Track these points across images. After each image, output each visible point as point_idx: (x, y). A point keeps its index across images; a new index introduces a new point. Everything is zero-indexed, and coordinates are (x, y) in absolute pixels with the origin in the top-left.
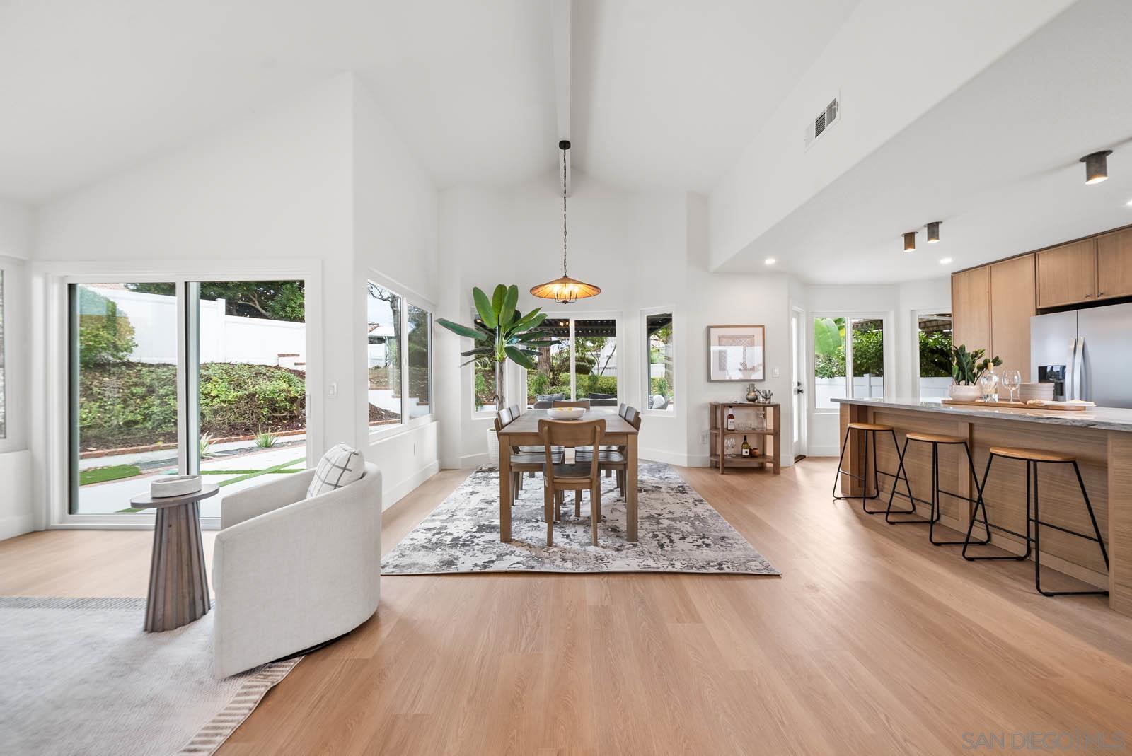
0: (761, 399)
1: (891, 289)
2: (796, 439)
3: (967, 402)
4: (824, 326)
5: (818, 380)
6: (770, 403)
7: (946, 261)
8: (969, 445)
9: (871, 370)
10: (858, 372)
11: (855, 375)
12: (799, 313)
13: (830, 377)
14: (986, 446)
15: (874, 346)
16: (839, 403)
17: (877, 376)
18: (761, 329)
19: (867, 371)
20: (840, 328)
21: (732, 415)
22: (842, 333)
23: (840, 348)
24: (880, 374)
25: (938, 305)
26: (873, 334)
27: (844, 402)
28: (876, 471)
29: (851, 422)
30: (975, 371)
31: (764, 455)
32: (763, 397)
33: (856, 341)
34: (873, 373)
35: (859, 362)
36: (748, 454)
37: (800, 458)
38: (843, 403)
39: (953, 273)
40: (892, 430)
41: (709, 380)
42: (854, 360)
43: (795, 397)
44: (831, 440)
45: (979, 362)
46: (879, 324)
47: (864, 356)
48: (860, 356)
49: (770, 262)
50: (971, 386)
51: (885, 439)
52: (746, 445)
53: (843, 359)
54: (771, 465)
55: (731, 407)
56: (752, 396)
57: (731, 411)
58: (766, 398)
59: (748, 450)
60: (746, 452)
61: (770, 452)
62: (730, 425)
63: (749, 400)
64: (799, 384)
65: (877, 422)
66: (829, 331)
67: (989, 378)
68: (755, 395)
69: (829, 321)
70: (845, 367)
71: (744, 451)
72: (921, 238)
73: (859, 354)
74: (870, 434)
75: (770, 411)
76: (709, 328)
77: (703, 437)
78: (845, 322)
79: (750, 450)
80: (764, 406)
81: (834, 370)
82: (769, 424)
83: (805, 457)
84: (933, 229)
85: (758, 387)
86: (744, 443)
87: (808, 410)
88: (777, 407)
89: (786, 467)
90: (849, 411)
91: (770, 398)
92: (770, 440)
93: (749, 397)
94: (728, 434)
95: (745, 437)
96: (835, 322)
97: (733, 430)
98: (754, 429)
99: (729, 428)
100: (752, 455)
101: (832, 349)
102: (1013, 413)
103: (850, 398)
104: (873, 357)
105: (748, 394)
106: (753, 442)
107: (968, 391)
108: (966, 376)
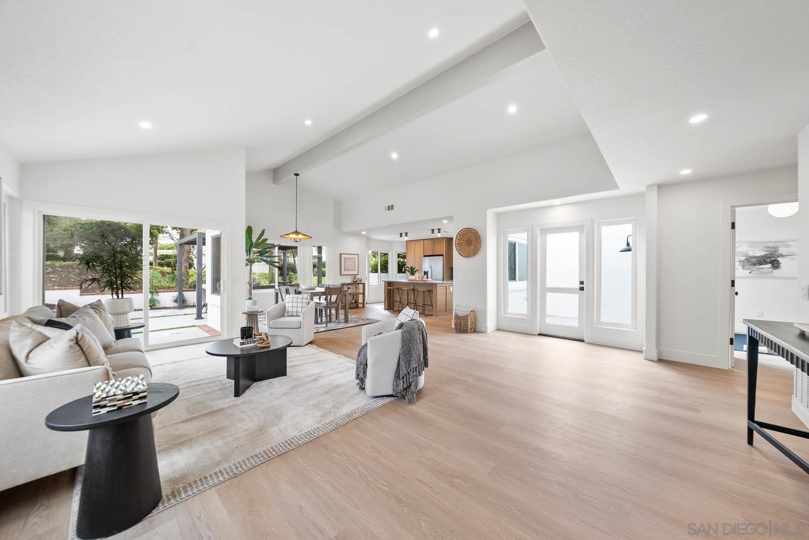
1: (390, 243)
3: (413, 280)
6: (361, 282)
8: (414, 290)
11: (382, 273)
13: (376, 273)
14: (417, 289)
15: (386, 262)
18: (357, 256)
21: (348, 288)
22: (378, 257)
24: (388, 271)
25: (402, 250)
26: (385, 257)
29: (388, 287)
30: (415, 272)
31: (359, 302)
32: (359, 281)
33: (381, 259)
34: (386, 271)
35: (382, 268)
36: (354, 302)
38: (385, 282)
39: (407, 241)
40: (398, 289)
41: (341, 274)
44: (382, 296)
45: (415, 270)
46: (387, 254)
47: (383, 265)
49: (364, 233)
51: (396, 291)
54: (362, 305)
55: (347, 285)
61: (361, 301)
65: (393, 286)
67: (419, 273)
68: (356, 280)
71: (352, 301)
72: (404, 235)
74: (392, 289)
75: (361, 285)
76: (341, 254)
78: (378, 253)
79: (354, 300)
80: (359, 284)
82: (361, 291)
83: (373, 302)
84: (406, 234)
85: (357, 277)
86: (352, 298)
88: (364, 284)
89: (367, 306)
90: (387, 284)
92: (361, 296)
93: (354, 281)
95: (353, 296)
96: (376, 253)
97: (349, 294)
102: (421, 282)
104: (385, 266)
106: (355, 298)
107: (413, 277)
108: (413, 273)
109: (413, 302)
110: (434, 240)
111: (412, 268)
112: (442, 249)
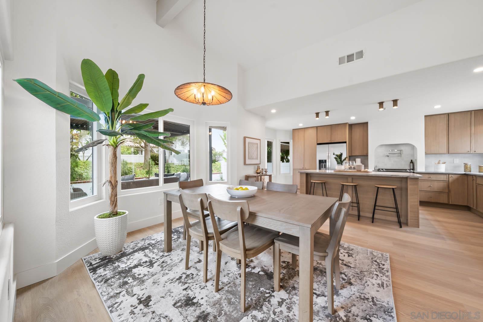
27: (304, 172)
39: (293, 129)
41: (245, 164)
49: (273, 111)
72: (322, 115)
84: (328, 112)
112: (345, 135)
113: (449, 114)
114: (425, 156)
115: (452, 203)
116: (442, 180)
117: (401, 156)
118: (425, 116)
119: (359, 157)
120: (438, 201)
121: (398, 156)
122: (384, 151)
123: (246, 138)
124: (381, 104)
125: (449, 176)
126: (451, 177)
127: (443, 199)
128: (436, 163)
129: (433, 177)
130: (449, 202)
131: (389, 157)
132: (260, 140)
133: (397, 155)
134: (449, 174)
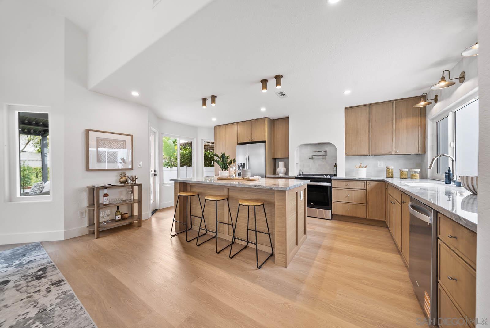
0: (129, 181)
2: (152, 201)
3: (225, 178)
4: (168, 143)
5: (165, 168)
6: (135, 183)
7: (214, 119)
9: (187, 164)
10: (182, 165)
11: (181, 166)
12: (154, 132)
13: (171, 167)
14: (236, 200)
15: (188, 154)
16: (174, 182)
17: (189, 166)
18: (130, 137)
19: (185, 165)
20: (175, 145)
21: (107, 194)
22: (176, 148)
23: (175, 154)
24: (190, 166)
26: (188, 149)
27: (176, 181)
28: (191, 215)
29: (180, 192)
30: (228, 164)
31: (132, 216)
32: (131, 180)
33: (182, 151)
34: (188, 165)
35: (182, 160)
36: (120, 218)
37: (155, 211)
39: (215, 126)
40: (198, 195)
41: (88, 169)
42: (181, 159)
43: (152, 179)
45: (229, 161)
46: (190, 144)
47: (184, 158)
48: (183, 158)
49: (135, 94)
50: (227, 172)
51: (195, 199)
52: (118, 213)
53: (176, 159)
54: (136, 221)
55: (106, 188)
56: (123, 179)
57: (106, 191)
58: (132, 180)
59: (120, 216)
60: (119, 217)
61: (136, 213)
62: (104, 201)
63: (121, 182)
64: (155, 171)
65: (191, 191)
66: (171, 146)
67: (232, 168)
68: (126, 179)
69: (171, 141)
70: (177, 162)
71: (117, 217)
72: (209, 101)
73: (183, 156)
74: (189, 197)
75: (136, 188)
76: (87, 131)
77: (82, 213)
78: (177, 143)
79: (122, 215)
80: (132, 186)
81: (173, 164)
83: (158, 209)
84: (213, 98)
85: (128, 173)
86: (117, 212)
87: (160, 185)
88: (140, 186)
89: (146, 220)
90: (179, 185)
91: (136, 181)
93: (121, 180)
94: (102, 208)
95: (118, 207)
96: (173, 142)
97: (108, 205)
98: (124, 201)
99: (104, 204)
100: (123, 218)
101: (172, 154)
103: (179, 179)
104: (188, 159)
105: (121, 179)
106: (124, 209)
107: (225, 174)
108: (225, 167)
109: (226, 220)
110: (252, 123)
111: (223, 156)
112: (264, 133)
113: (371, 105)
114: (346, 158)
115: (370, 218)
116: (360, 188)
117: (325, 158)
118: (345, 108)
119: (282, 159)
120: (356, 215)
121: (323, 158)
122: (309, 152)
123: (89, 132)
124: (264, 82)
125: (366, 182)
126: (368, 185)
127: (361, 213)
128: (357, 166)
129: (351, 185)
130: (366, 217)
131: (314, 160)
132: (132, 136)
133: (321, 157)
134: (367, 181)
